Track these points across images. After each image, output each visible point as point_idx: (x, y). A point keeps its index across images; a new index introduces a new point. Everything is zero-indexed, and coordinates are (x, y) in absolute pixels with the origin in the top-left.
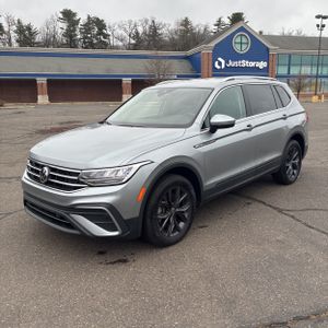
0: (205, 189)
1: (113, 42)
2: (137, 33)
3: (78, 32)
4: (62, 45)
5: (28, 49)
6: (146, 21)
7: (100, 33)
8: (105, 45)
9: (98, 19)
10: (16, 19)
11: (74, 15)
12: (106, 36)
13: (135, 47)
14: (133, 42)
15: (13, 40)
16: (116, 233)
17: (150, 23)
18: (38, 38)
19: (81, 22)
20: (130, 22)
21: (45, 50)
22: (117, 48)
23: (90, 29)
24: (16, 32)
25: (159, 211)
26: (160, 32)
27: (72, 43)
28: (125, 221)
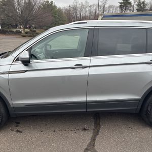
24: (137, 5)
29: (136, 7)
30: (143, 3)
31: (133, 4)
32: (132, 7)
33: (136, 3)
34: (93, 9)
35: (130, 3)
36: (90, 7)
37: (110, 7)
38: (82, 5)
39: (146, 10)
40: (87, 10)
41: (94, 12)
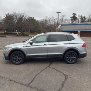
15: (79, 21)
24: (80, 19)
29: (80, 20)
30: (84, 17)
31: (78, 18)
32: (78, 20)
33: (80, 18)
35: (77, 18)
36: (55, 20)
37: (66, 20)
38: (50, 19)
41: (57, 22)
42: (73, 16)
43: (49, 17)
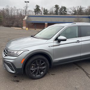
0: (53, 62)
1: (68, 13)
2: (75, 10)
3: (58, 11)
4: (54, 14)
5: (46, 15)
6: (78, 7)
7: (65, 11)
8: (65, 14)
9: (64, 7)
10: (44, 8)
11: (58, 6)
12: (66, 11)
13: (74, 14)
14: (74, 13)
15: (42, 13)
16: (14, 72)
17: (79, 7)
18: (49, 13)
19: (60, 8)
20: (73, 7)
21: (50, 15)
22: (69, 15)
23: (62, 10)
25: (32, 67)
26: (82, 10)
27: (57, 13)
28: (17, 69)
30: (46, 10)
31: (41, 10)
33: (43, 10)
34: (19, 12)
35: (40, 10)
36: (17, 10)
37: (29, 11)
38: (12, 8)
39: (48, 14)
40: (16, 12)
42: (36, 8)
43: (10, 7)
